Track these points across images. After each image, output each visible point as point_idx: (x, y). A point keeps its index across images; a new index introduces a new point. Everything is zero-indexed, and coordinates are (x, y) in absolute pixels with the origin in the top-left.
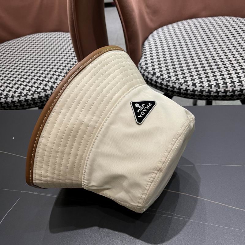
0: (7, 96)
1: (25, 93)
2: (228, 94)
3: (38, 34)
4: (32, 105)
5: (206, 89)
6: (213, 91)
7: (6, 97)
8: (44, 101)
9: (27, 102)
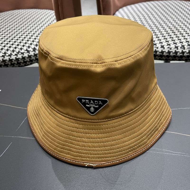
4: (15, 65)
8: (27, 61)
9: (11, 62)
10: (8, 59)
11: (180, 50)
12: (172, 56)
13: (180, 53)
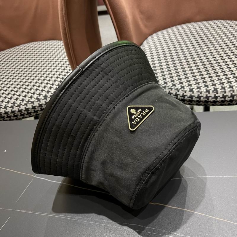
1: (18, 104)
2: (227, 99)
3: (32, 43)
4: (25, 116)
5: (204, 94)
8: (38, 110)
9: (20, 112)
10: (17, 110)
11: (212, 94)
12: (204, 101)
13: (212, 98)
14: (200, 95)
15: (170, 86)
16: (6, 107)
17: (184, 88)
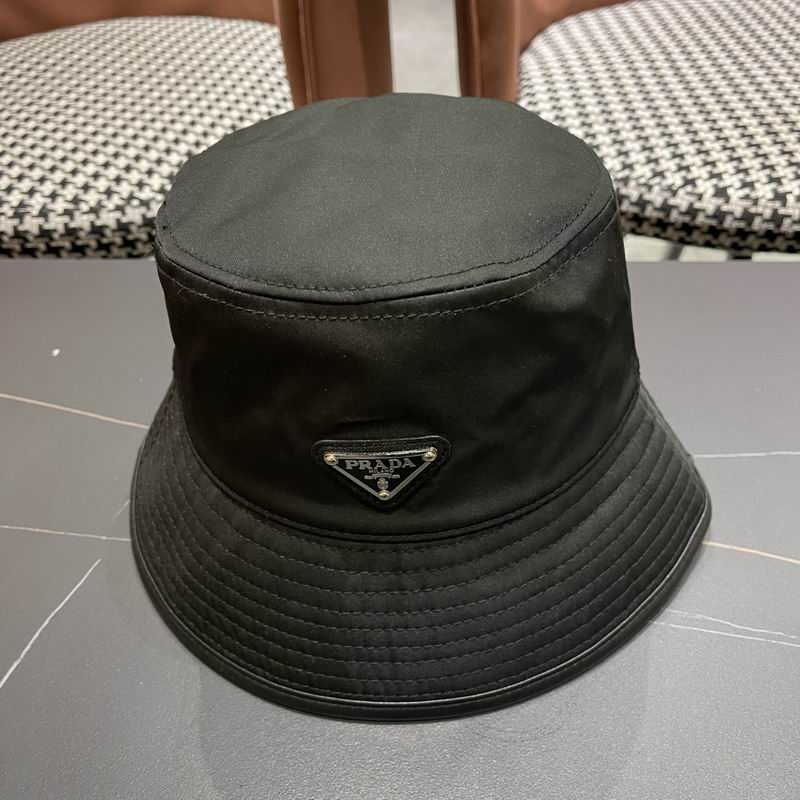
0: (22, 210)
1: (93, 203)
4: (115, 250)
5: (765, 207)
6: (789, 216)
7: (19, 214)
9: (97, 236)
10: (87, 226)
11: (793, 209)
13: (795, 222)
14: (753, 210)
15: (642, 176)
16: (44, 213)
17: (695, 186)
